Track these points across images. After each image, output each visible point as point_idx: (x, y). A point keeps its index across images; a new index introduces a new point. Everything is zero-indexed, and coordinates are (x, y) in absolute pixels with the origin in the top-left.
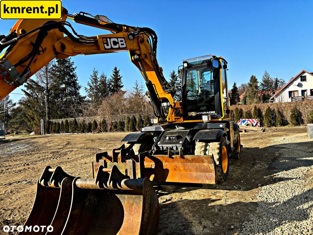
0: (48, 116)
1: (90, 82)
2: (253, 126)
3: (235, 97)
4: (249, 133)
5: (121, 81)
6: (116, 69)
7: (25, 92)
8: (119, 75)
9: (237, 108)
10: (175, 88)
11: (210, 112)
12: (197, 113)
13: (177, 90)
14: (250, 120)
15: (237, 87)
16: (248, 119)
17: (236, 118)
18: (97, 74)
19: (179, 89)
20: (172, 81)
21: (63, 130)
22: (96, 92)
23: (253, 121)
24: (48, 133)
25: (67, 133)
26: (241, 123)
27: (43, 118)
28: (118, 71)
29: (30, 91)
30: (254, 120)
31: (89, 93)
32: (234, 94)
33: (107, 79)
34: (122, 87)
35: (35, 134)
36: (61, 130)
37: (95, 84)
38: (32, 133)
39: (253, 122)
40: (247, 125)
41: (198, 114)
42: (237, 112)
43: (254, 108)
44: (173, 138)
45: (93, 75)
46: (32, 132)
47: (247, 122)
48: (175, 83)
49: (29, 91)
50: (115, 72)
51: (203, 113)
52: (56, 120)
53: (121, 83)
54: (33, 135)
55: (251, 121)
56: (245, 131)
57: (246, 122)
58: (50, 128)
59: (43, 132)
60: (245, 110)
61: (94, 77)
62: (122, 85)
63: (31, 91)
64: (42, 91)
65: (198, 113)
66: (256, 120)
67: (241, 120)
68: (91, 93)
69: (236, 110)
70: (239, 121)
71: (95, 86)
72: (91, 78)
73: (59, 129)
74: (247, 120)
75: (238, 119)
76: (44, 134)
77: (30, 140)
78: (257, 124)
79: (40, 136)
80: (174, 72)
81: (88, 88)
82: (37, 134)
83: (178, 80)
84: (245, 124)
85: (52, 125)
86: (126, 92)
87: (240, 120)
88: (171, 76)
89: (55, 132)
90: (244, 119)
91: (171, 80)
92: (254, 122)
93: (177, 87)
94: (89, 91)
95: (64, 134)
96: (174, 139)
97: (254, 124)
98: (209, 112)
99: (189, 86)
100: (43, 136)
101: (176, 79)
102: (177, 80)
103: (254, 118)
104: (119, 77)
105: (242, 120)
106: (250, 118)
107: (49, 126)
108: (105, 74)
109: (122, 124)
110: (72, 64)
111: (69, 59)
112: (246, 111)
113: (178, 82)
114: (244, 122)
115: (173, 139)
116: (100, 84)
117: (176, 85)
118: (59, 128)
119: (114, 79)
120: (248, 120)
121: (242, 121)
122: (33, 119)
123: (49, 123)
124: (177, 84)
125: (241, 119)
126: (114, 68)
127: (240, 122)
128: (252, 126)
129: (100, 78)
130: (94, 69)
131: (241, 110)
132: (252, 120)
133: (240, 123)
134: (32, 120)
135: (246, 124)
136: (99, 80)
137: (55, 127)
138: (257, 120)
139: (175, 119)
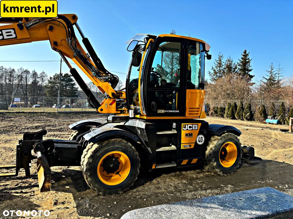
1: (214, 67)
5: (249, 64)
6: (245, 52)
18: (222, 58)
28: (248, 54)
31: (212, 77)
33: (233, 63)
34: (250, 70)
37: (219, 68)
45: (219, 60)
50: (244, 55)
53: (249, 67)
61: (219, 62)
62: (250, 68)
68: (214, 77)
71: (220, 71)
72: (216, 63)
81: (212, 72)
86: (254, 76)
94: (212, 75)
104: (247, 61)
108: (231, 58)
109: (223, 110)
116: (225, 68)
119: (242, 62)
126: (244, 51)
129: (225, 62)
130: (220, 53)
136: (223, 64)
139: (117, 111)
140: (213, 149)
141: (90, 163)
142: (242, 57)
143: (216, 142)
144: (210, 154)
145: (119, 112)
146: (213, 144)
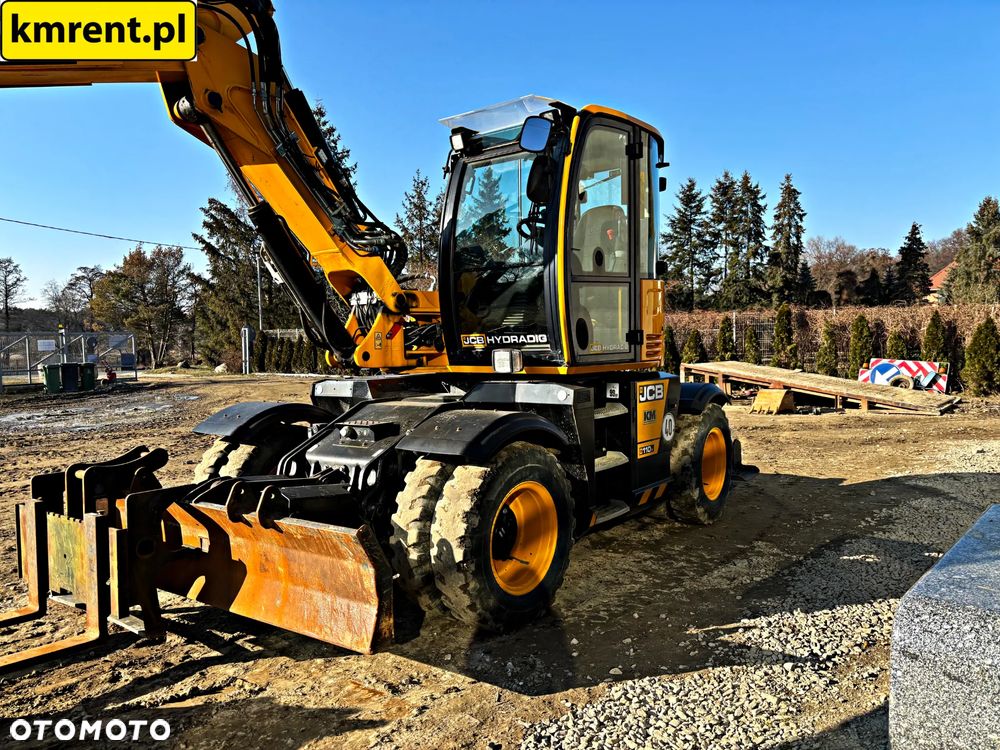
0: (263, 318)
1: (403, 216)
2: (917, 386)
3: (910, 278)
4: (885, 415)
5: (503, 214)
7: (203, 241)
8: (497, 193)
9: (862, 319)
10: (694, 239)
11: (531, 339)
12: (489, 340)
13: (700, 245)
14: (910, 363)
15: (923, 240)
16: (902, 361)
17: (855, 354)
18: (425, 188)
19: (706, 242)
20: (683, 215)
21: (301, 365)
22: (420, 249)
23: (921, 368)
24: (262, 369)
25: (313, 372)
26: (873, 374)
27: (248, 324)
28: (496, 182)
29: (218, 241)
30: (924, 364)
32: (910, 265)
34: (506, 233)
35: (227, 370)
36: (294, 364)
37: (417, 222)
38: (220, 369)
39: (920, 373)
40: (896, 383)
41: (491, 342)
42: (861, 333)
43: (928, 322)
44: (362, 434)
45: (415, 194)
46: (219, 364)
47: (898, 373)
48: (693, 221)
49: (215, 239)
50: (485, 186)
51: (506, 339)
52: (284, 331)
53: (504, 219)
54: (222, 374)
55: (915, 368)
56: (872, 406)
57: (893, 371)
58: (267, 356)
59: (246, 366)
60: (892, 328)
61: (416, 200)
62: (506, 226)
63: (222, 241)
64: (247, 240)
65: (493, 340)
66: (933, 367)
67: (873, 364)
69: (856, 327)
70: (865, 365)
71: (421, 230)
72: (407, 203)
73: (290, 361)
74: (898, 362)
75: (862, 357)
76: (251, 371)
77: (192, 389)
78: (934, 381)
79: (238, 377)
80: (693, 185)
82: (232, 371)
83: (705, 213)
84: (888, 380)
85: (272, 347)
87: (868, 362)
88: (681, 196)
89: (278, 367)
90: (885, 361)
91: (680, 211)
92: (926, 373)
93: (699, 236)
95: (302, 375)
96: (368, 437)
97: (925, 382)
98: (528, 337)
99: (740, 234)
100: (247, 377)
101: (699, 207)
102: (703, 210)
103: (926, 358)
104: (497, 201)
105: (877, 362)
106: (911, 359)
107: (264, 350)
110: (343, 157)
111: (333, 141)
112: (897, 329)
113: (704, 217)
114: (883, 369)
115: (362, 436)
116: (435, 224)
117: (695, 229)
118: (291, 355)
120: (901, 365)
121: (877, 368)
122: (224, 326)
123: (265, 338)
124: (699, 225)
125: (873, 360)
127: (868, 368)
128: (915, 388)
129: (435, 202)
130: (418, 172)
131: (880, 325)
132: (918, 365)
133: (868, 373)
134: (219, 327)
135: (892, 379)
136: (430, 209)
137: (281, 351)
138: (937, 364)
139: (408, 357)
140: (691, 451)
141: (473, 529)
142: (482, 189)
143: (696, 431)
144: (684, 468)
145: (413, 362)
146: (687, 438)
